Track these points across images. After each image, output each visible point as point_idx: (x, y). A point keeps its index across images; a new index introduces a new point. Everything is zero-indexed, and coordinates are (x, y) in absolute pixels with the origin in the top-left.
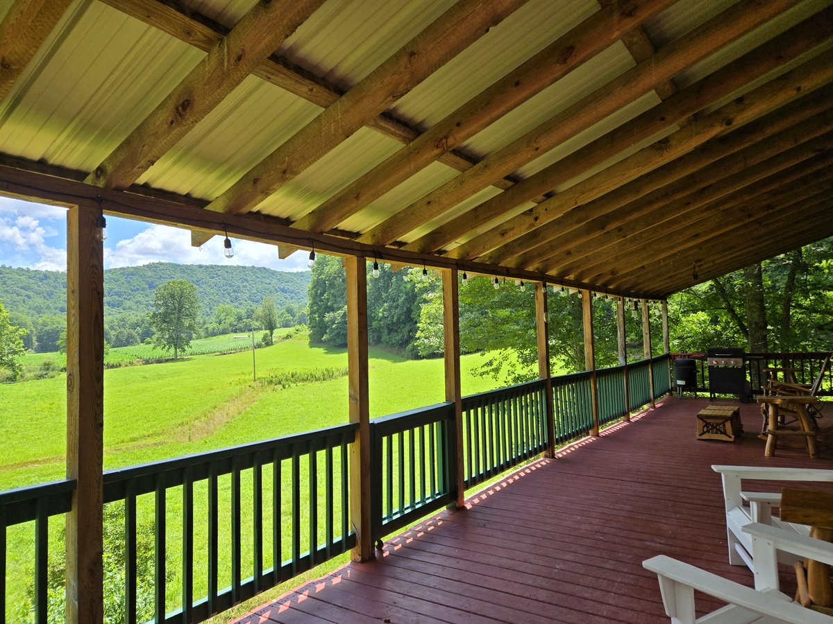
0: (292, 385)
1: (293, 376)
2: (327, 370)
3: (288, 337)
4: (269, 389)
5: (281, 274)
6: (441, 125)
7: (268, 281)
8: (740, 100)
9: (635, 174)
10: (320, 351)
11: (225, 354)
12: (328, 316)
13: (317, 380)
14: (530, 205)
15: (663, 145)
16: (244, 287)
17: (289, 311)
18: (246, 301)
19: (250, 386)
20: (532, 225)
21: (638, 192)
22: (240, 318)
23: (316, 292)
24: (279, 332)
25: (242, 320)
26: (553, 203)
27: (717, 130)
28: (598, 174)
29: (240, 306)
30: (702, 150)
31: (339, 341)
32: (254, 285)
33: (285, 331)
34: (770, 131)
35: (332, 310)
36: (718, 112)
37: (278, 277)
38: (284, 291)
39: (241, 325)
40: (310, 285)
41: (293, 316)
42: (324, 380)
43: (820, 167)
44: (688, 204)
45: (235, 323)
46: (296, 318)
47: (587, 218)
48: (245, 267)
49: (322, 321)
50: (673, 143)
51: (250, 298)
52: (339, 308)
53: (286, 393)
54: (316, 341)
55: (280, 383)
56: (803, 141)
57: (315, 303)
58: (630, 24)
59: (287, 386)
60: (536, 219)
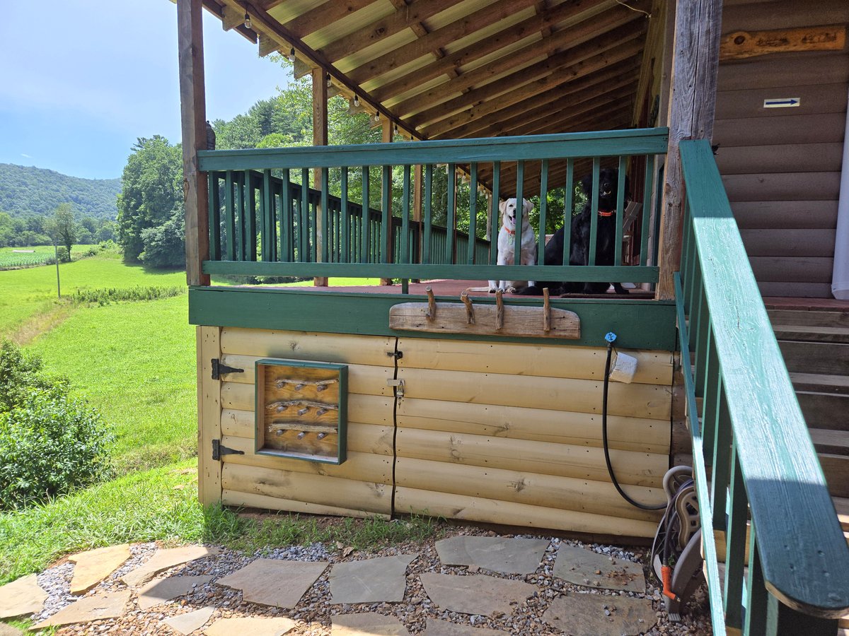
0: (111, 302)
1: (110, 294)
2: (151, 289)
3: (92, 254)
4: (83, 306)
5: (72, 180)
6: (457, 53)
7: (55, 187)
8: (581, 63)
9: (529, 95)
10: (137, 270)
11: (6, 270)
12: (145, 233)
13: (142, 298)
14: (471, 106)
15: (543, 81)
16: (21, 191)
17: (88, 225)
18: (25, 209)
19: (55, 303)
20: (470, 119)
21: (525, 108)
22: (19, 229)
23: (128, 204)
24: (77, 249)
25: (21, 231)
26: (482, 108)
27: (569, 78)
28: (509, 93)
29: (16, 215)
30: (561, 88)
31: (158, 261)
32: (36, 191)
33: (86, 248)
34: (593, 82)
35: (150, 225)
36: (570, 67)
37: (70, 184)
38: (76, 200)
39: (20, 238)
40: (121, 196)
41: (92, 230)
42: (150, 299)
43: (615, 109)
44: (546, 122)
45: (12, 235)
46: (97, 233)
47: (495, 121)
48: (22, 167)
49: (138, 237)
50: (548, 80)
51: (30, 206)
52: (159, 224)
53: (105, 310)
54: (131, 259)
55: (96, 300)
56: (607, 91)
57: (127, 217)
58: (547, 25)
59: (105, 304)
60: (472, 116)
